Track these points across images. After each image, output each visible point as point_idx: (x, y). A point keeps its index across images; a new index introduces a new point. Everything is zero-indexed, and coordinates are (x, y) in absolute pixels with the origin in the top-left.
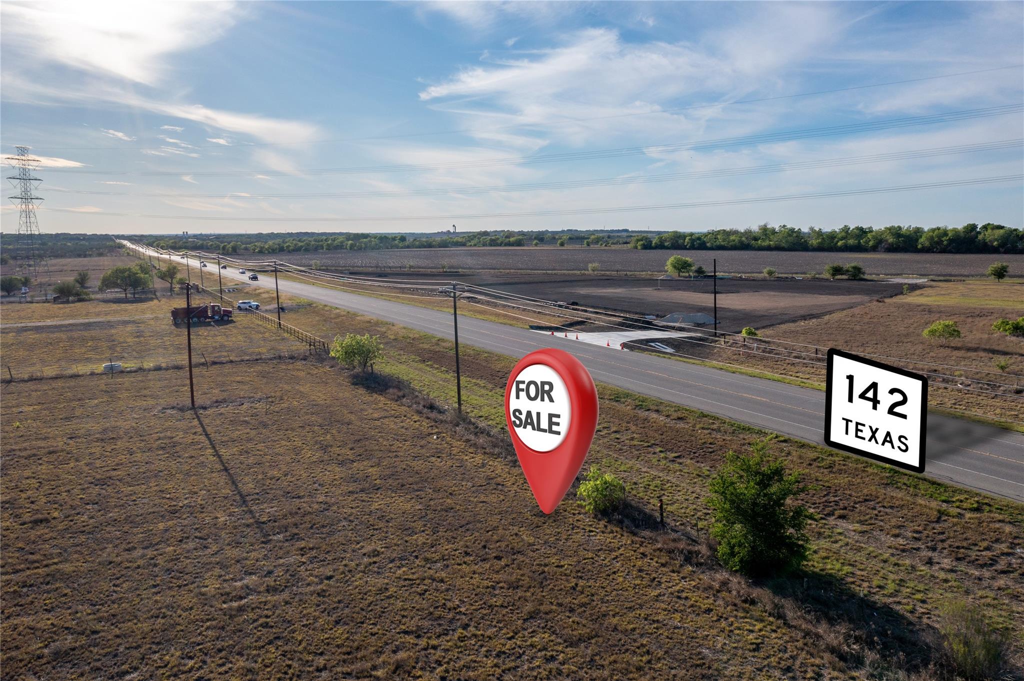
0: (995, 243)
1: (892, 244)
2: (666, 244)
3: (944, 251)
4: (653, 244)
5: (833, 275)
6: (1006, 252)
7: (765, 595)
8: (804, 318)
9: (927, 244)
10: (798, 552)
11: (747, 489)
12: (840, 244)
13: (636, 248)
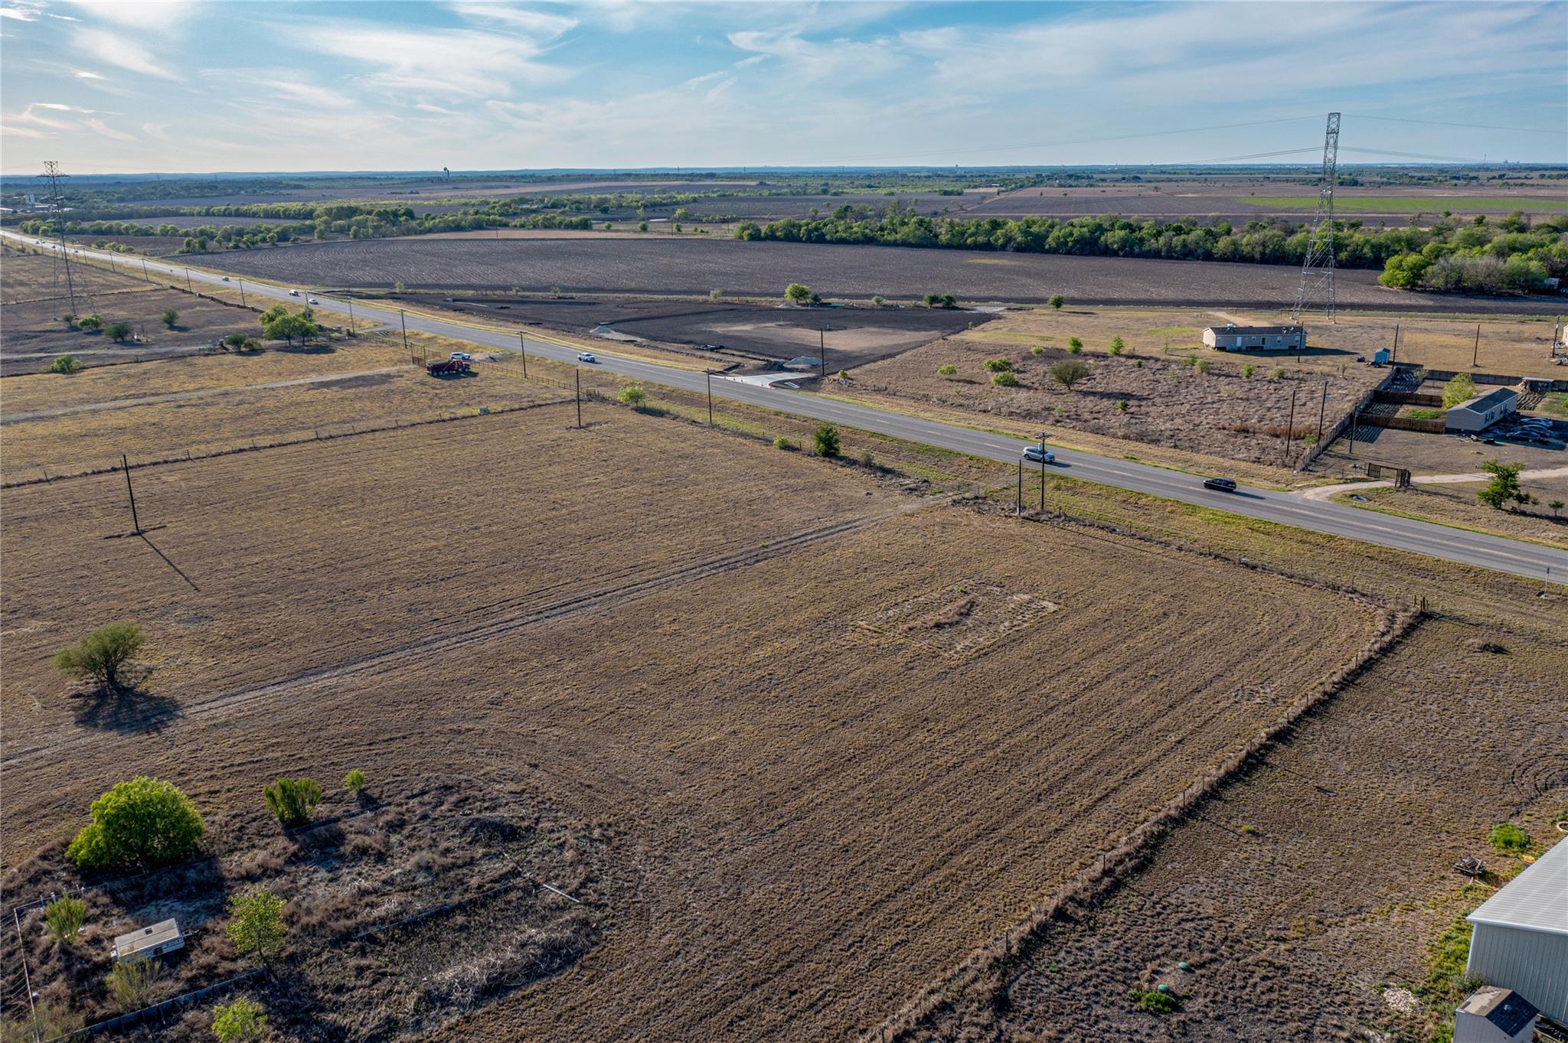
0: (1115, 246)
1: (1020, 244)
2: (779, 234)
3: (1069, 253)
4: (762, 235)
5: (931, 303)
6: (1124, 256)
7: (827, 459)
8: (883, 358)
9: (1054, 244)
10: (837, 450)
11: (823, 435)
12: (969, 241)
13: (741, 238)
